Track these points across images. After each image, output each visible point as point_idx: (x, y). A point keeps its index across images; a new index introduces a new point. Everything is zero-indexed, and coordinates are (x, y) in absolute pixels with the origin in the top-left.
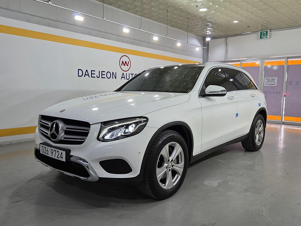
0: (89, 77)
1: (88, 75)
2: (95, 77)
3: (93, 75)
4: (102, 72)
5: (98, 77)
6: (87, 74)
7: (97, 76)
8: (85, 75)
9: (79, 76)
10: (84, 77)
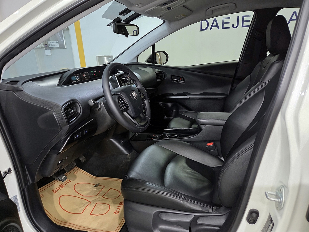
0: (219, 29)
1: (217, 26)
2: (229, 28)
3: (225, 26)
4: (243, 17)
5: (235, 26)
6: (215, 24)
7: (233, 25)
8: (212, 26)
9: (201, 30)
10: (211, 29)
